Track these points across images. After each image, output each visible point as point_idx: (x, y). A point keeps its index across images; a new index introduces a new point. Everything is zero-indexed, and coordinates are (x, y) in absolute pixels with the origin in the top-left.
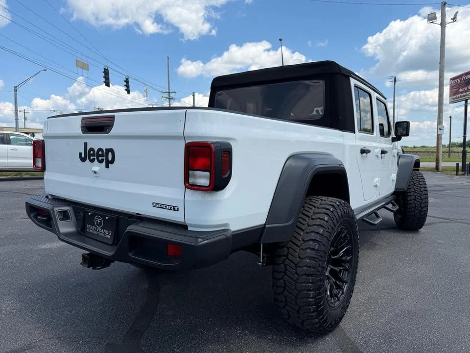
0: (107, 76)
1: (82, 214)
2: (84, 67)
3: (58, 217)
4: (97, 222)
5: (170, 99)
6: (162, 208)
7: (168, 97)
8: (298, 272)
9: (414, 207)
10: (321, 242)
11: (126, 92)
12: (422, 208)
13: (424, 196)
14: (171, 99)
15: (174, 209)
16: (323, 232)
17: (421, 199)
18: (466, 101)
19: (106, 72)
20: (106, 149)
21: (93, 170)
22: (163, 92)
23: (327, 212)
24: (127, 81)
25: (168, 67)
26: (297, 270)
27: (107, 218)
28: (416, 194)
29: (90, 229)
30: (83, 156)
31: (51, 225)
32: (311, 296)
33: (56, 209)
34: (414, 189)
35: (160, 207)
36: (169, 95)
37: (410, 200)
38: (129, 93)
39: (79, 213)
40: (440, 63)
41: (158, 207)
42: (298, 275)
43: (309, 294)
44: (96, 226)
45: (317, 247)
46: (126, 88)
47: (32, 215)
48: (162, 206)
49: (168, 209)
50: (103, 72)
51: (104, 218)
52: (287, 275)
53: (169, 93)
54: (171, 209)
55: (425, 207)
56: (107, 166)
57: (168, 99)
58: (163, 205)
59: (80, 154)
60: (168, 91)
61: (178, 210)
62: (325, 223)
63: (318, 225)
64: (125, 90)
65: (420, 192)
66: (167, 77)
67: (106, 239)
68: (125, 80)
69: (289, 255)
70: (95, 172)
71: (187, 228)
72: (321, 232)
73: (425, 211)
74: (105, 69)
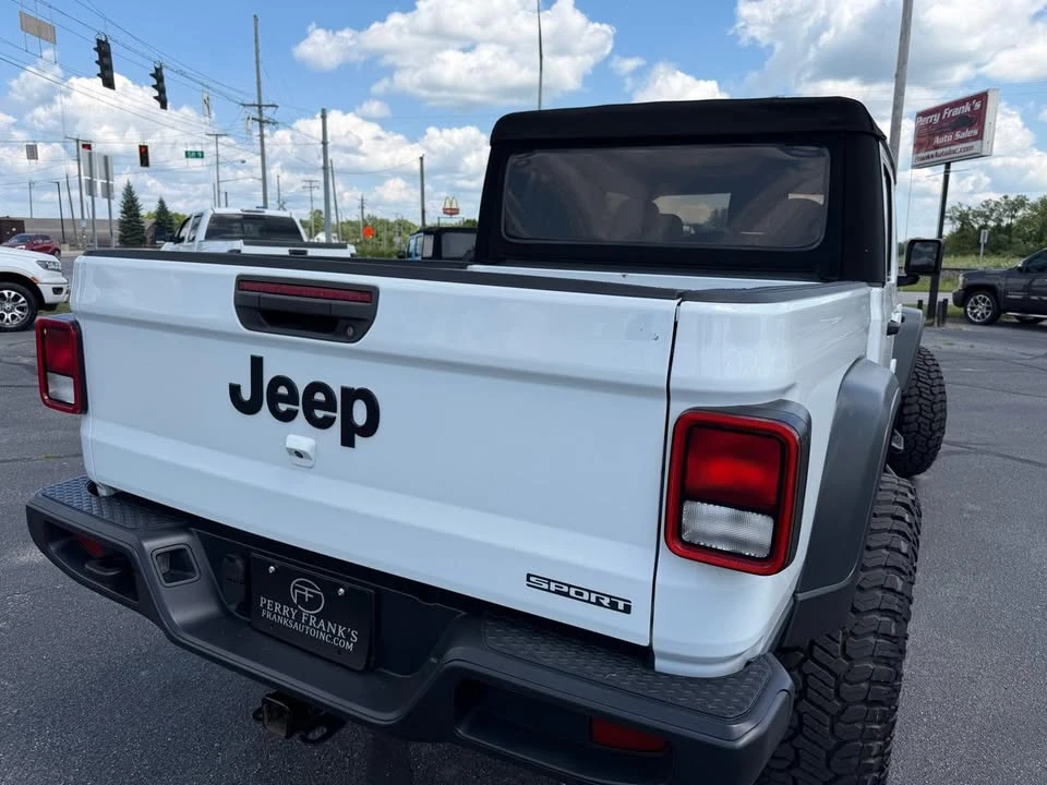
0: (105, 61)
1: (239, 563)
2: (45, 32)
3: (157, 570)
4: (301, 597)
5: (261, 122)
6: (567, 595)
7: (257, 116)
8: (843, 695)
9: (917, 429)
10: (900, 614)
11: (158, 104)
12: (934, 432)
13: (940, 405)
14: (264, 122)
15: (613, 606)
16: (903, 587)
17: (933, 412)
18: (948, 166)
19: (103, 50)
20: (345, 391)
21: (288, 445)
22: (244, 105)
23: (898, 525)
24: (158, 75)
25: (256, 41)
26: (841, 688)
27: (341, 590)
28: (921, 401)
29: (273, 611)
30: (246, 394)
31: (136, 594)
32: (874, 753)
33: (149, 545)
34: (919, 388)
35: (557, 592)
36: (260, 112)
37: (911, 414)
38: (164, 105)
39: (232, 560)
40: (897, 76)
41: (549, 590)
42: (843, 700)
43: (871, 749)
44: (295, 608)
45: (893, 631)
46: (157, 94)
47: (52, 548)
48: (565, 589)
49: (589, 601)
50: (95, 49)
51: (330, 589)
52: (806, 699)
53: (260, 106)
54: (598, 603)
55: (939, 430)
56: (347, 441)
57: (257, 123)
58: (570, 586)
59: (235, 390)
60: (257, 103)
61: (627, 609)
62: (905, 560)
63: (885, 567)
64: (155, 98)
65: (931, 398)
66: (255, 66)
67: (340, 651)
68: (154, 71)
69: (816, 647)
70: (299, 454)
71: (651, 666)
72: (899, 589)
73: (939, 438)
74: (99, 42)
